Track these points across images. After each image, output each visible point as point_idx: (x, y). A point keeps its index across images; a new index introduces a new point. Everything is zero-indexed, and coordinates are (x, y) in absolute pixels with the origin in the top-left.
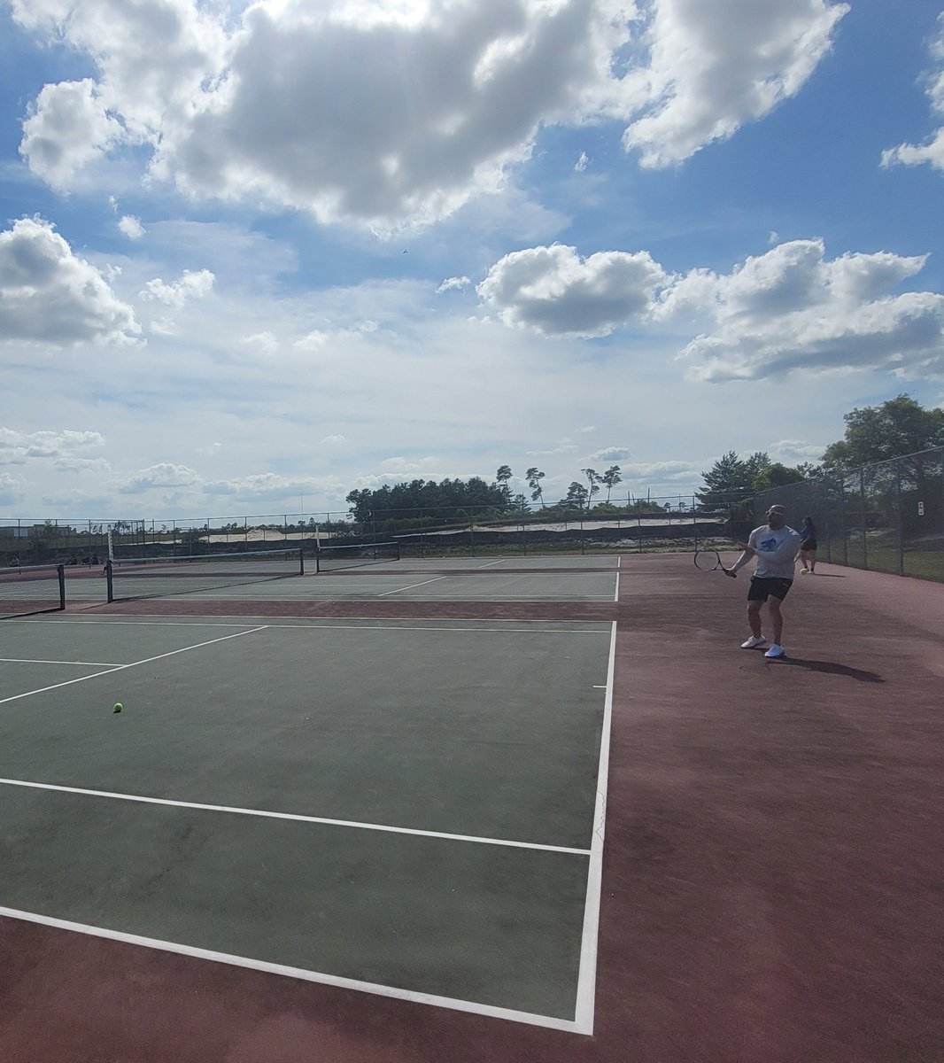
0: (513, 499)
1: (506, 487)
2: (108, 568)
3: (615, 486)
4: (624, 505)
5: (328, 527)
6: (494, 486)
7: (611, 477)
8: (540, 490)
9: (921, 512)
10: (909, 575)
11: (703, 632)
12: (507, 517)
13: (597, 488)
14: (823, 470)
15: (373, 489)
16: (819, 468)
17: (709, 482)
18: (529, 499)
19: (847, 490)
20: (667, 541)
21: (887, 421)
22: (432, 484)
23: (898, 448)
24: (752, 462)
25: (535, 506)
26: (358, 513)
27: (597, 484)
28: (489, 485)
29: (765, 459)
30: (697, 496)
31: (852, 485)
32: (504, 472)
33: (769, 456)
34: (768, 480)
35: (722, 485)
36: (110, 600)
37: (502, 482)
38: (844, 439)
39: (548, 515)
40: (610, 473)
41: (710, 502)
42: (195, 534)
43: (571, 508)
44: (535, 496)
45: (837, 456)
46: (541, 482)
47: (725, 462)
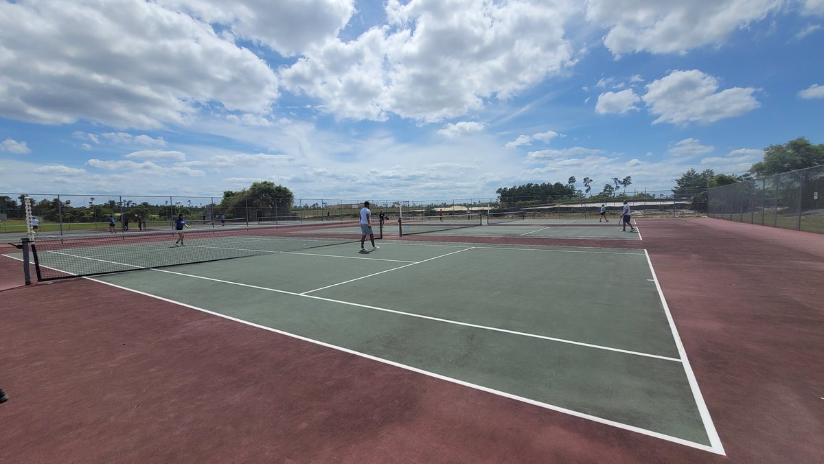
0: (576, 192)
1: (573, 187)
2: (400, 221)
3: (628, 186)
4: (632, 195)
5: (491, 204)
6: (567, 186)
7: (626, 182)
8: (590, 188)
9: (816, 197)
10: (803, 231)
11: (694, 256)
12: (573, 201)
13: (619, 187)
14: (743, 178)
15: (509, 187)
16: (741, 177)
17: (679, 184)
18: (584, 192)
19: (756, 188)
20: (659, 212)
21: (790, 151)
22: (537, 185)
23: (795, 165)
24: (704, 174)
25: (588, 196)
26: (502, 199)
27: (619, 185)
28: (564, 185)
29: (712, 172)
30: (672, 190)
31: (759, 185)
32: (572, 180)
33: (714, 171)
34: (716, 182)
35: (686, 186)
36: (401, 235)
37: (571, 184)
38: (763, 161)
39: (594, 200)
40: (626, 180)
41: (678, 194)
42: (430, 207)
43: (605, 196)
44: (587, 191)
45: (758, 170)
46: (590, 184)
47: (689, 174)
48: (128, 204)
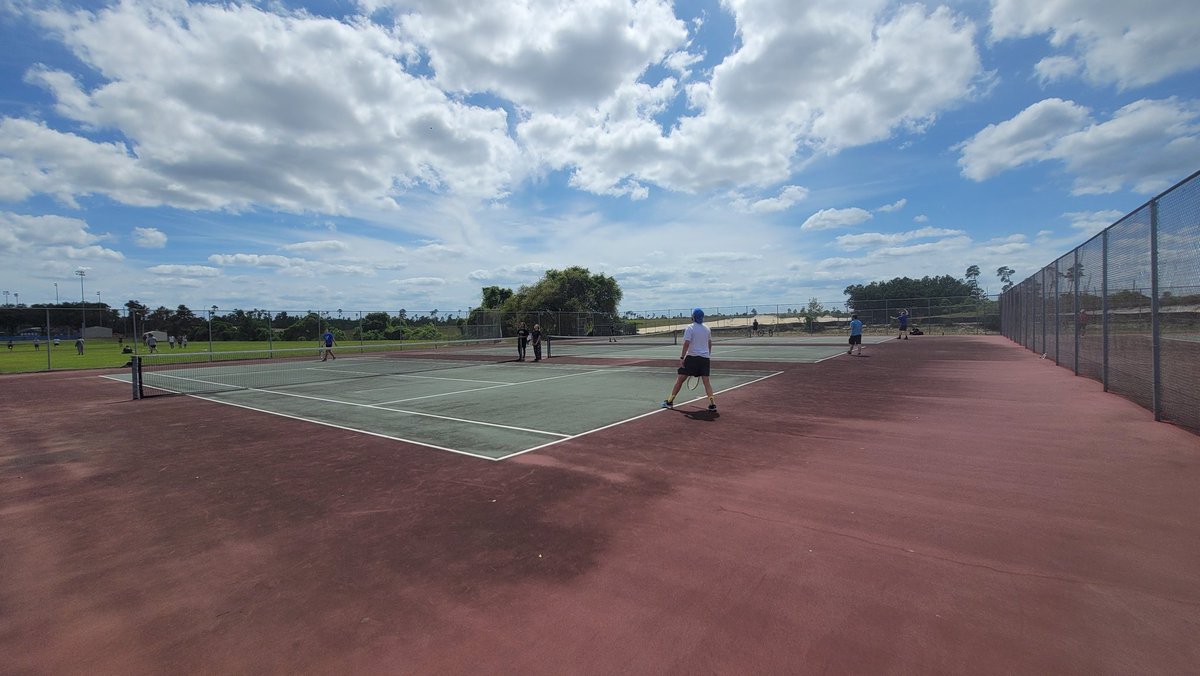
32: (973, 271)
48: (259, 315)
